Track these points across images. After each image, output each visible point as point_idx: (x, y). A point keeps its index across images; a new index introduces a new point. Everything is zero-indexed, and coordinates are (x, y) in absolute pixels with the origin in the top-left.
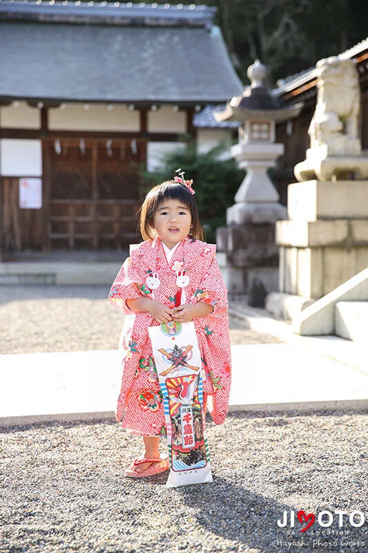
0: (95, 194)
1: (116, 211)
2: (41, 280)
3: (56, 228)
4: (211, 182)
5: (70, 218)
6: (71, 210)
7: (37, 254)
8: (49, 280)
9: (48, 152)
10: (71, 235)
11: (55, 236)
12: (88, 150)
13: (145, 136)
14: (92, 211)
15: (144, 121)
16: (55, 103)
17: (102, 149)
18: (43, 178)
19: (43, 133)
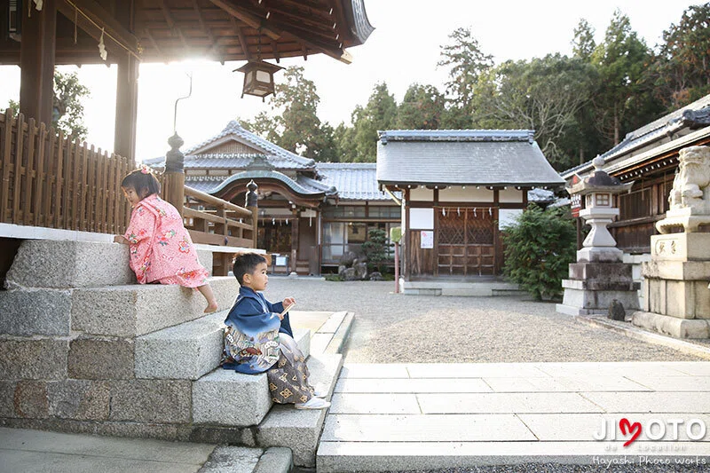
0: (466, 240)
1: (479, 250)
2: (432, 292)
3: (442, 260)
4: (550, 233)
5: (450, 255)
6: (451, 250)
7: (431, 277)
8: (438, 292)
9: (438, 216)
10: (451, 265)
11: (441, 266)
12: (462, 213)
13: (498, 205)
14: (464, 250)
15: (496, 196)
16: (443, 186)
17: (471, 213)
18: (435, 230)
19: (435, 204)
